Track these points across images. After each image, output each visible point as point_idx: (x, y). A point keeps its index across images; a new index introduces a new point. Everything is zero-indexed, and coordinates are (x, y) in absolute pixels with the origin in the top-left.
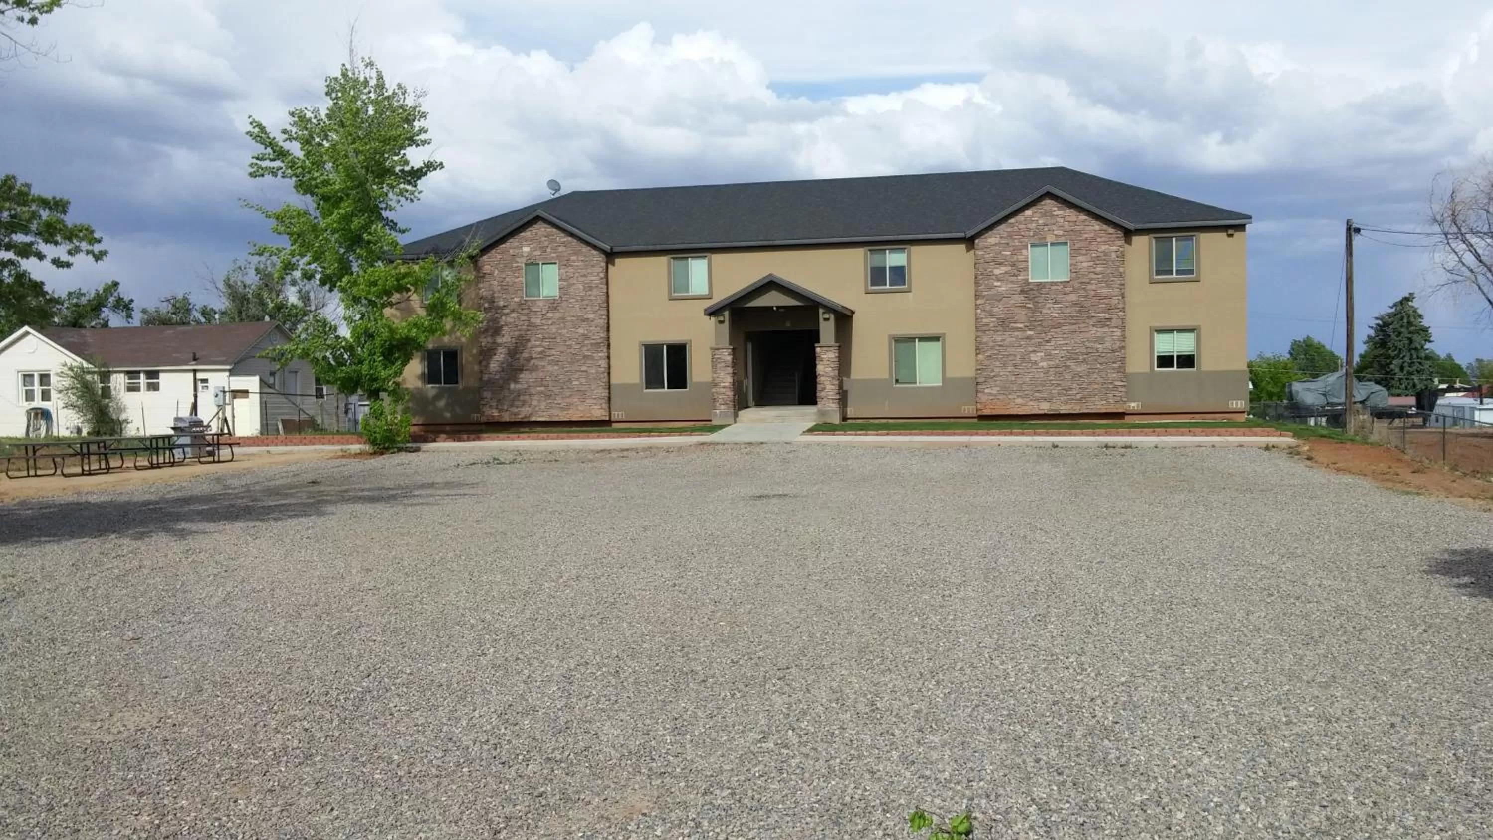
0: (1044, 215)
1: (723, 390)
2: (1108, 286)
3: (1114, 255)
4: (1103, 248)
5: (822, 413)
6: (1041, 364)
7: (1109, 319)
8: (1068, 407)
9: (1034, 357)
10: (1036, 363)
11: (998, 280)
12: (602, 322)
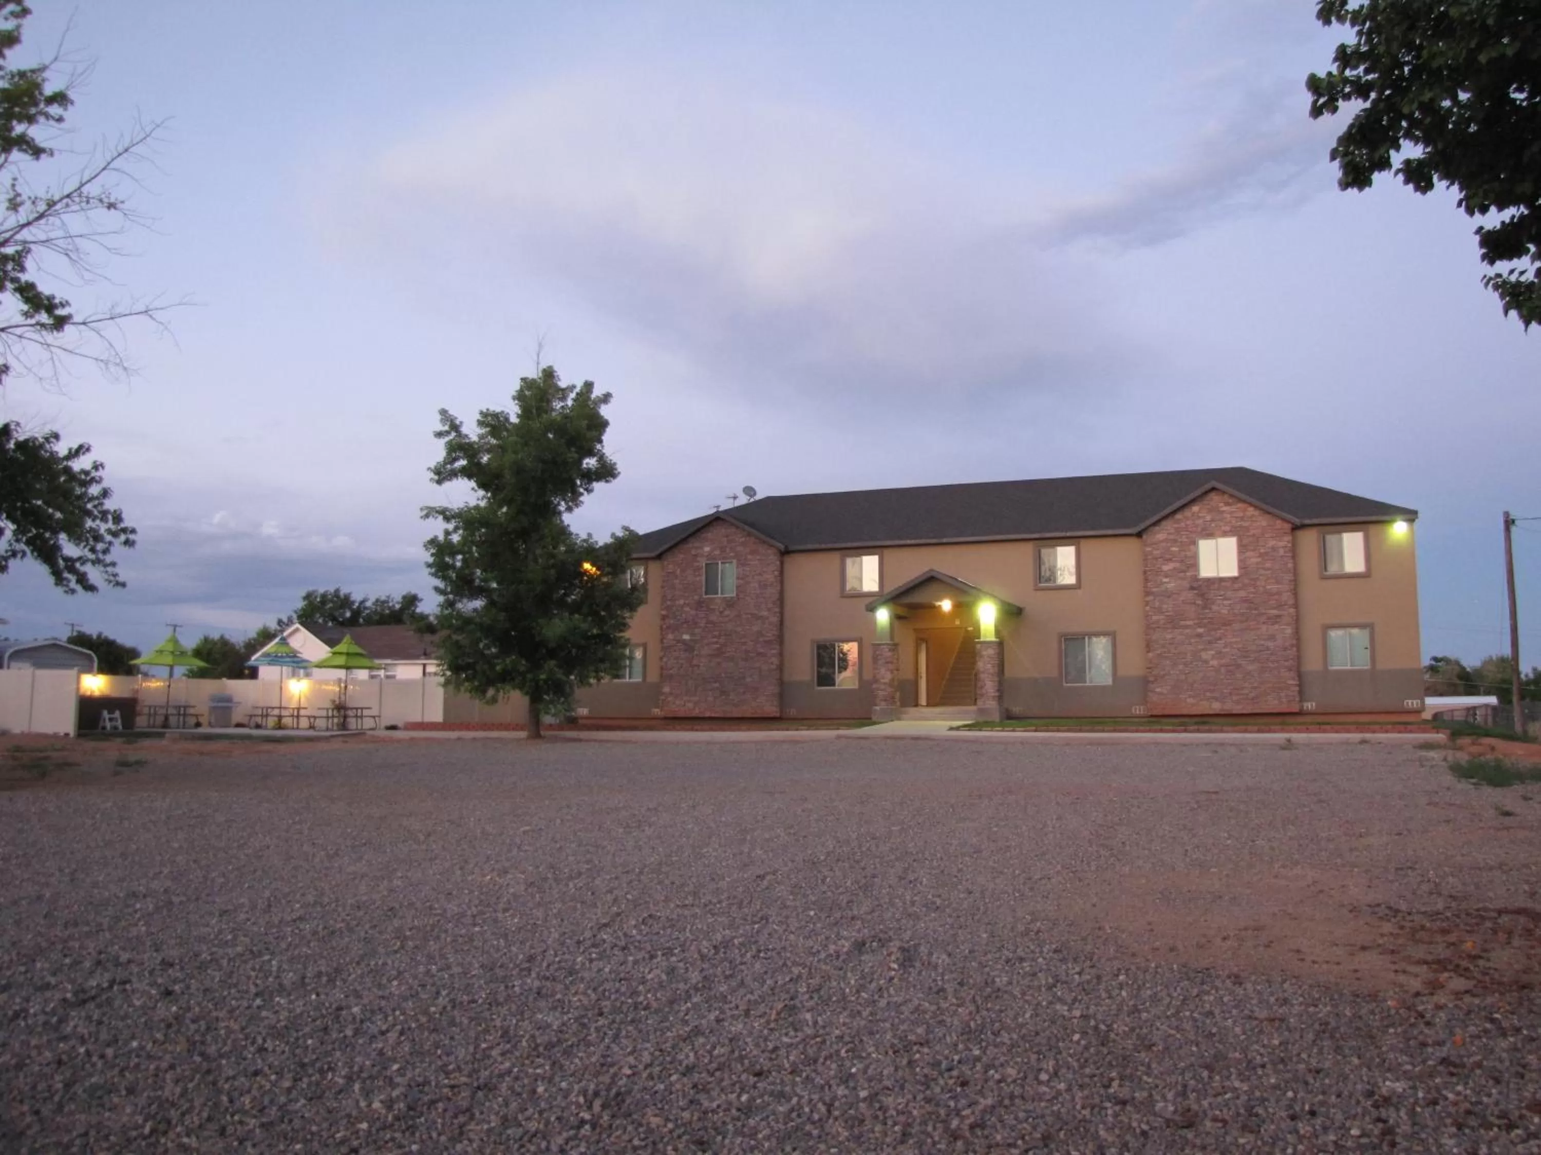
0: (1210, 511)
1: (883, 687)
2: (1278, 583)
3: (1281, 552)
4: (1272, 543)
5: (982, 711)
6: (1212, 663)
7: (1279, 616)
8: (1240, 707)
9: (1204, 656)
10: (1206, 662)
11: (1166, 577)
12: (775, 619)
